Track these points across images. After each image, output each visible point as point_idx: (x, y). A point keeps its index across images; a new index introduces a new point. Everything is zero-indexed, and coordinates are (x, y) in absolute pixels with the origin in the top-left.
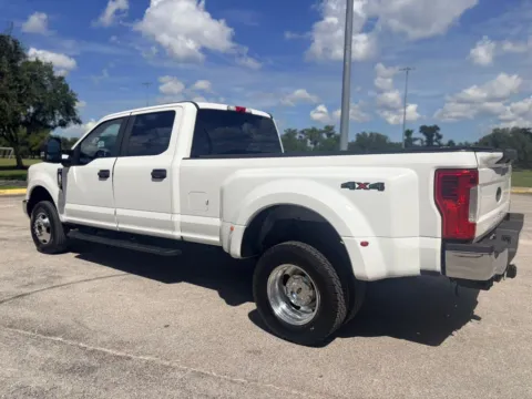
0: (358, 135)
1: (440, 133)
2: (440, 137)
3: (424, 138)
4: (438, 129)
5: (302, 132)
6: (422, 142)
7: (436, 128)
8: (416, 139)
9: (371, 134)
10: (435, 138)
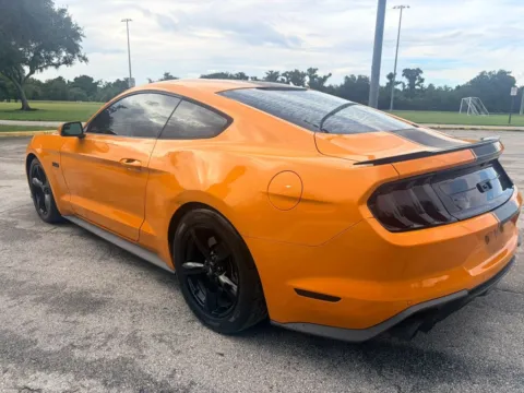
0: (347, 77)
1: (422, 76)
2: (422, 80)
3: (406, 82)
4: (421, 72)
5: (284, 75)
6: (404, 86)
7: (419, 71)
8: (398, 83)
9: (360, 77)
10: (416, 82)
